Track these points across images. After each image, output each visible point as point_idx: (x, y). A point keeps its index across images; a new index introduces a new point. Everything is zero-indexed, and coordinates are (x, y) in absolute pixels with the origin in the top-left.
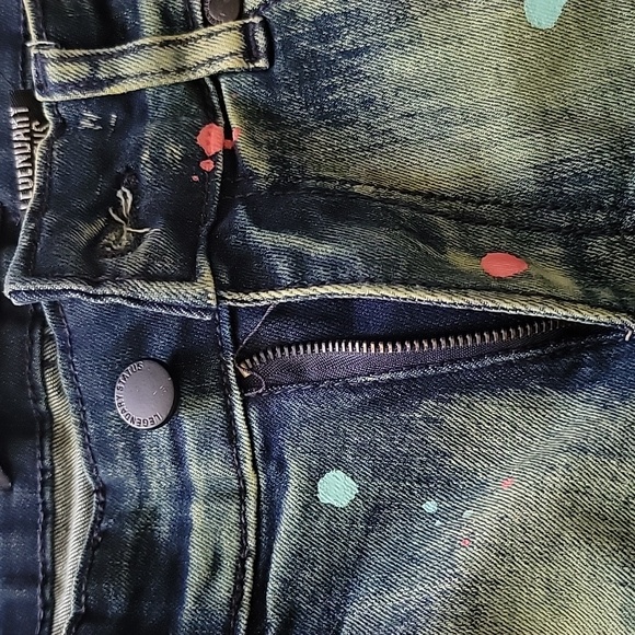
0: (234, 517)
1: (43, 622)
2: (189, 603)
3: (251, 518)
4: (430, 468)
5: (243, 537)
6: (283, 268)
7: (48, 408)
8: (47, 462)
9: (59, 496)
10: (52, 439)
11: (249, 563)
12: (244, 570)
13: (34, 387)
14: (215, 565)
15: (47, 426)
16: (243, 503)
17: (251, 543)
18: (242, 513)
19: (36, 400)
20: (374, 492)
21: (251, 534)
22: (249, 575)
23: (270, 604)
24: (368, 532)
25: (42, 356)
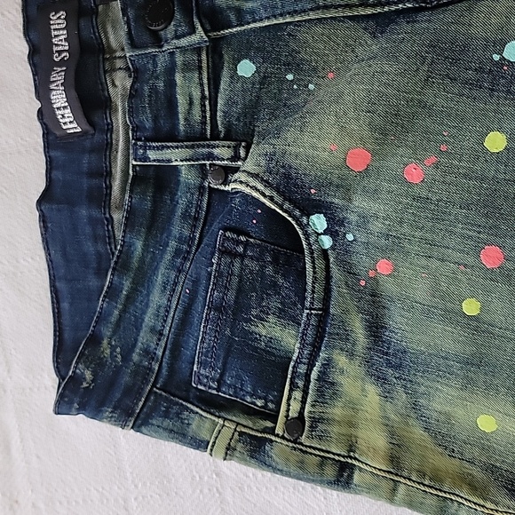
0: (197, 80)
1: (106, 194)
2: (182, 122)
3: (205, 81)
4: (290, 58)
5: (203, 91)
6: (233, 17)
7: (109, 94)
8: (109, 121)
9: (114, 136)
10: (110, 109)
11: (207, 103)
12: (205, 106)
13: (102, 84)
14: (191, 103)
15: (108, 104)
16: (200, 74)
17: (207, 93)
18: (201, 79)
19: (103, 90)
20: (263, 70)
21: (206, 89)
22: (208, 108)
23: (219, 123)
24: (261, 89)
25: (104, 68)
